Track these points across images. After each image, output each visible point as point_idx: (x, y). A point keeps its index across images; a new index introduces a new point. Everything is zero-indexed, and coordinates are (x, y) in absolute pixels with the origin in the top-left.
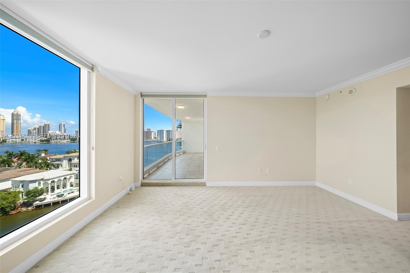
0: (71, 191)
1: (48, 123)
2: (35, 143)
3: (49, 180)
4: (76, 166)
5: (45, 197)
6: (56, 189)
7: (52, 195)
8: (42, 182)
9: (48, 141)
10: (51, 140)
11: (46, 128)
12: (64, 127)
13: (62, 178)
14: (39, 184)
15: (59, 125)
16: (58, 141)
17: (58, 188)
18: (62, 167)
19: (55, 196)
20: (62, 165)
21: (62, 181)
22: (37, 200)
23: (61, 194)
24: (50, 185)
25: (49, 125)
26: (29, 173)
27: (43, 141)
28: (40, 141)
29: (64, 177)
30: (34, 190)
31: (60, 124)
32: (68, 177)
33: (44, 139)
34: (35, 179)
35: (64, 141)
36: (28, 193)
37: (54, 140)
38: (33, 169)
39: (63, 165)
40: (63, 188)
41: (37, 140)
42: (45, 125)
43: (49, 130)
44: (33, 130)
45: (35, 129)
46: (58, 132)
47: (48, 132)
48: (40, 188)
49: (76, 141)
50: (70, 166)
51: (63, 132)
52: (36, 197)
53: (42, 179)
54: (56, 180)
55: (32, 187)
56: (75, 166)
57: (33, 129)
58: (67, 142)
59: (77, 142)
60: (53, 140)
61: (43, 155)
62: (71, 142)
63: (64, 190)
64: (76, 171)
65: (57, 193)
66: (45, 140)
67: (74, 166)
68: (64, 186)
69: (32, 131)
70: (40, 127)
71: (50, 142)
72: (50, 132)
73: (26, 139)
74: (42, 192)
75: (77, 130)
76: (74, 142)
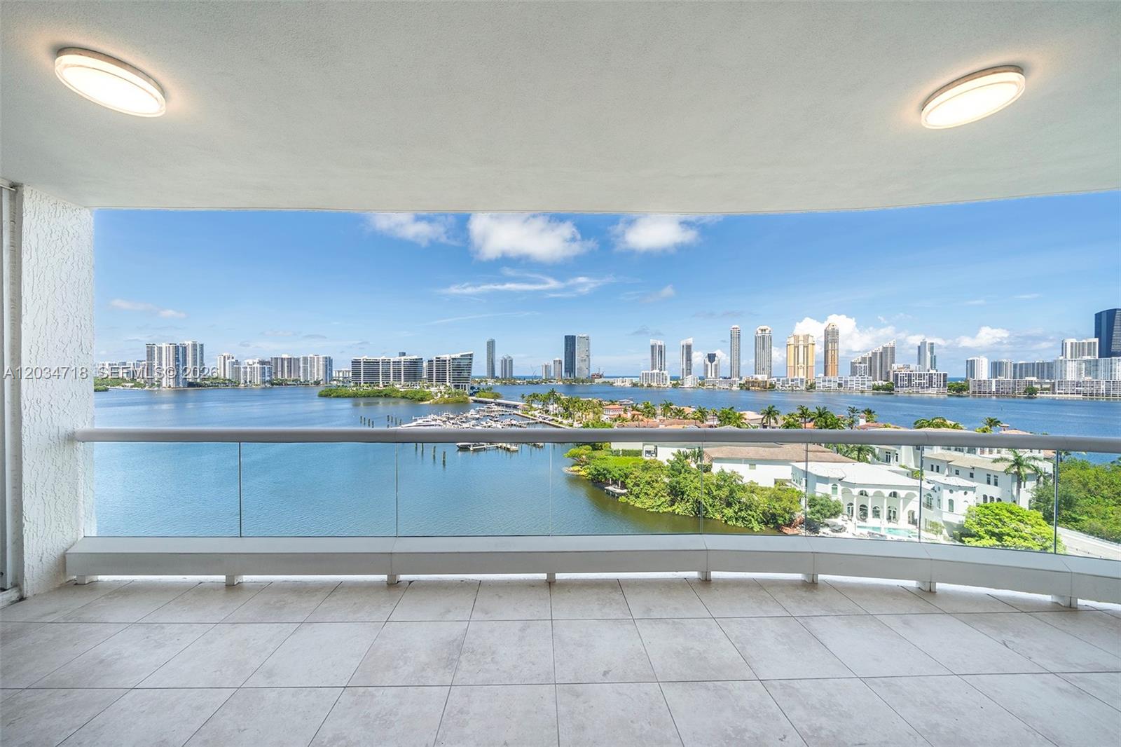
0: (909, 537)
1: (892, 344)
2: (862, 392)
3: (854, 485)
4: (935, 468)
5: (845, 525)
6: (872, 516)
7: (859, 527)
8: (840, 488)
9: (889, 389)
10: (897, 387)
11: (887, 359)
12: (932, 353)
13: (886, 492)
14: (835, 489)
15: (919, 347)
16: (915, 389)
17: (876, 513)
18: (897, 461)
19: (865, 531)
20: (897, 457)
21: (885, 500)
22: (828, 525)
23: (879, 533)
24: (855, 499)
25: (893, 348)
26: (821, 458)
27: (878, 388)
28: (873, 389)
29: (892, 491)
30: (822, 500)
31: (919, 345)
32: (902, 493)
33: (880, 383)
34: (827, 476)
35: (930, 392)
36: (812, 502)
37: (903, 387)
38: (828, 452)
39: (901, 459)
40: (889, 518)
41: (866, 386)
42: (885, 349)
43: (893, 362)
44: (860, 363)
45: (864, 359)
46: (914, 366)
47: (891, 368)
48: (834, 498)
49: (965, 393)
50: (919, 465)
51: (928, 366)
52: (825, 517)
53: (840, 480)
54: (870, 492)
55: (821, 490)
56: (932, 466)
57: (860, 361)
58: (937, 393)
59: (968, 396)
60: (901, 387)
61: (862, 422)
62: (948, 395)
63: (892, 525)
64: (928, 482)
65: (874, 528)
66: (883, 385)
67: (930, 467)
68: (892, 515)
69: (857, 365)
70: (875, 354)
71: (893, 390)
72: (895, 366)
73: (846, 382)
74: (836, 510)
75: (971, 359)
76: (959, 396)
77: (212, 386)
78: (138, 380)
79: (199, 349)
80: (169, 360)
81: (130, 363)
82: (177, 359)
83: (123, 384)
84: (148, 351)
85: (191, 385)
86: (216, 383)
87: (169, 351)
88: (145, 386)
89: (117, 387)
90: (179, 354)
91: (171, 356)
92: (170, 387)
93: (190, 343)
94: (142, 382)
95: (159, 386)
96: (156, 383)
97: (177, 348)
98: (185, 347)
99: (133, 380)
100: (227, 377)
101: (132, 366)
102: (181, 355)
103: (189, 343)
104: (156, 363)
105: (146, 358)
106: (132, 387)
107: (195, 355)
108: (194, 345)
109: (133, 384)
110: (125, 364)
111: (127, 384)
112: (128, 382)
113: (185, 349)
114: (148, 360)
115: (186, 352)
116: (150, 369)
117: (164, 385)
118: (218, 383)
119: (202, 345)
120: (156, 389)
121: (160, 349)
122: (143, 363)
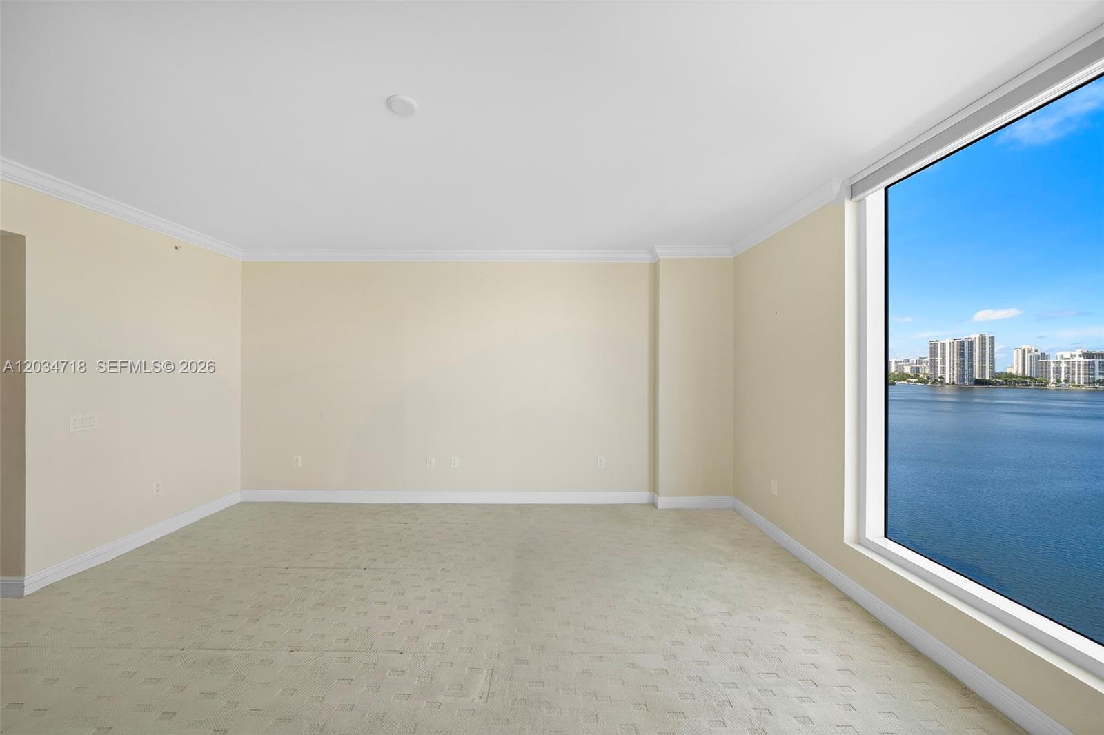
77: (1005, 385)
78: (921, 376)
79: (988, 343)
80: (953, 356)
81: (913, 359)
82: (961, 355)
83: (908, 379)
84: (931, 348)
85: (978, 382)
86: (1010, 381)
87: (953, 346)
88: (928, 382)
89: (903, 382)
90: (964, 349)
91: (955, 351)
92: (953, 383)
93: (978, 336)
94: (925, 378)
95: (942, 382)
96: (939, 380)
97: (961, 344)
98: (971, 341)
99: (916, 376)
100: (1027, 373)
101: (915, 362)
102: (966, 351)
103: (975, 336)
104: (939, 359)
105: (928, 355)
106: (915, 382)
107: (983, 350)
108: (983, 340)
109: (916, 380)
110: (908, 361)
111: (911, 380)
112: (912, 378)
113: (971, 343)
114: (931, 357)
115: (972, 346)
116: (933, 365)
117: (947, 381)
118: (1015, 381)
119: (992, 339)
120: (939, 385)
121: (943, 345)
122: (925, 359)
